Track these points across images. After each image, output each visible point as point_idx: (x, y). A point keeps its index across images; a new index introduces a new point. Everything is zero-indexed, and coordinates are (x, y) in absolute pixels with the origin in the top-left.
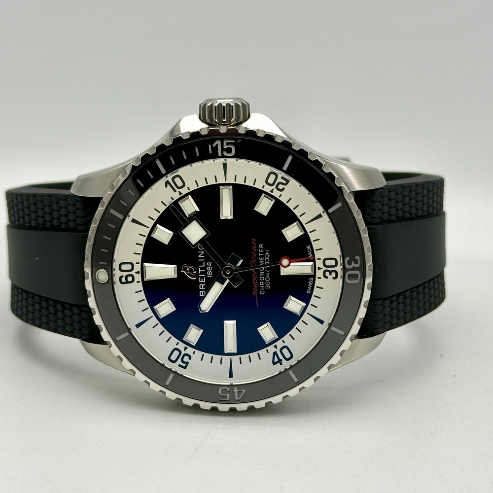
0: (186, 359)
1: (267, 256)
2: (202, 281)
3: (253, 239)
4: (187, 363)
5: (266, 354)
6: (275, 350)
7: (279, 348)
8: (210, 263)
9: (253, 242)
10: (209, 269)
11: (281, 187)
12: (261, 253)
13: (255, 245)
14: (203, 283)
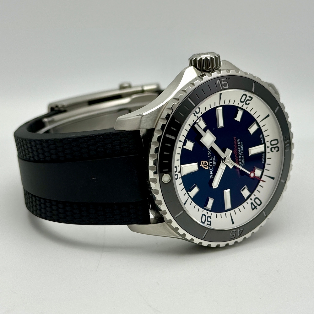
0: (209, 219)
1: (242, 146)
2: (211, 169)
3: (234, 137)
4: (210, 222)
5: (247, 205)
6: (251, 201)
7: (253, 199)
8: (214, 157)
9: (234, 139)
10: (214, 160)
11: (248, 102)
12: (239, 145)
13: (235, 140)
14: (211, 170)
